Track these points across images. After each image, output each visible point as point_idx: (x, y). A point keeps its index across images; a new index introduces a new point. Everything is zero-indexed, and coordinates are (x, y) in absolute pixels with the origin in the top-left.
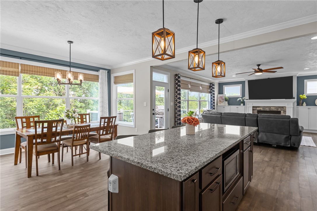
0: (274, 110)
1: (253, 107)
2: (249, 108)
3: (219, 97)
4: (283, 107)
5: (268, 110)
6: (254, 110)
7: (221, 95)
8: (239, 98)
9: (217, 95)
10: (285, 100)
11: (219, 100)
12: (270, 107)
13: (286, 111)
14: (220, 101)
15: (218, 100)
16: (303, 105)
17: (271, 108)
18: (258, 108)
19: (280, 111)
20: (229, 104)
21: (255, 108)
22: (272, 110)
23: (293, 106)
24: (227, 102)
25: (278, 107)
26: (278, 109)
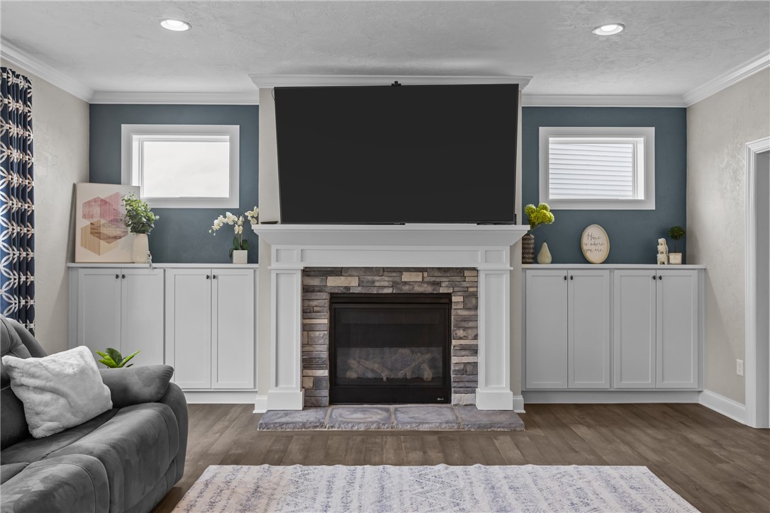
0: (418, 289)
1: (307, 272)
2: (283, 279)
3: (88, 204)
4: (460, 271)
5: (389, 291)
6: (313, 296)
7: (103, 190)
8: (223, 212)
9: (74, 186)
10: (474, 226)
11: (87, 223)
12: (400, 271)
13: (475, 295)
14: (95, 231)
15: (82, 223)
16: (540, 258)
17: (406, 277)
18: (334, 282)
19: (449, 296)
20: (157, 255)
21: (315, 282)
22: (406, 289)
23: (508, 267)
24: (143, 240)
25: (439, 269)
26: (439, 284)
